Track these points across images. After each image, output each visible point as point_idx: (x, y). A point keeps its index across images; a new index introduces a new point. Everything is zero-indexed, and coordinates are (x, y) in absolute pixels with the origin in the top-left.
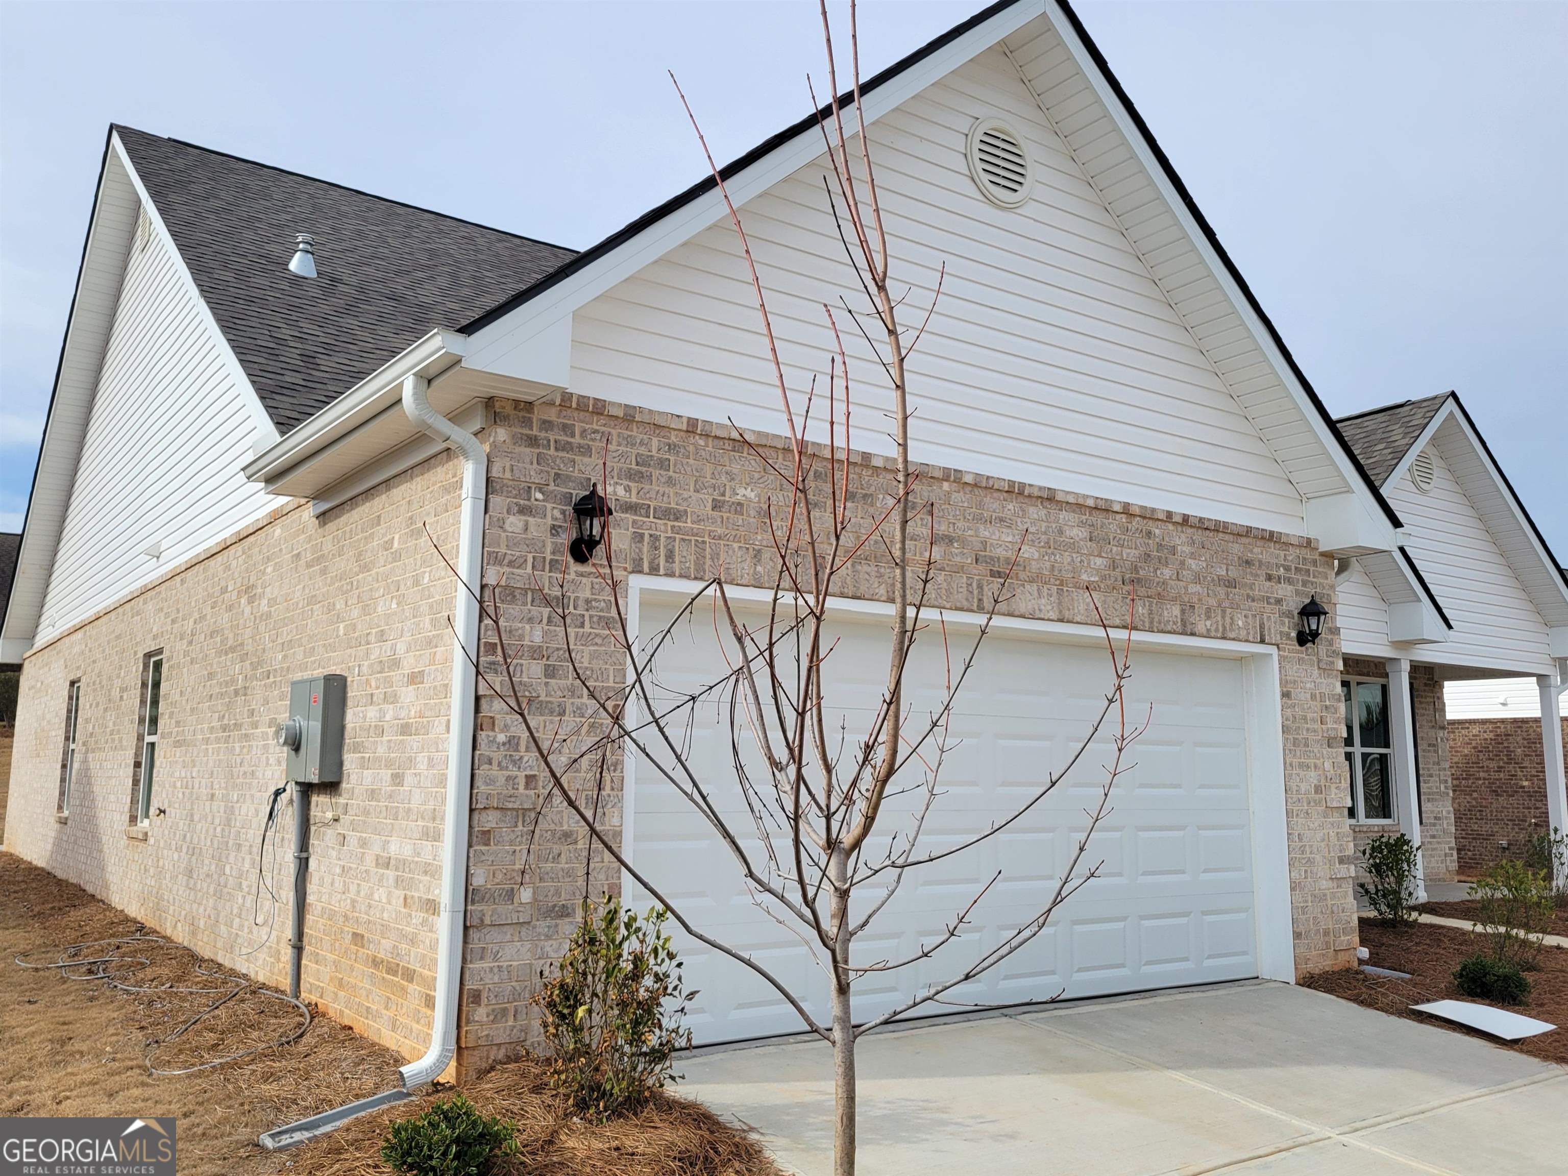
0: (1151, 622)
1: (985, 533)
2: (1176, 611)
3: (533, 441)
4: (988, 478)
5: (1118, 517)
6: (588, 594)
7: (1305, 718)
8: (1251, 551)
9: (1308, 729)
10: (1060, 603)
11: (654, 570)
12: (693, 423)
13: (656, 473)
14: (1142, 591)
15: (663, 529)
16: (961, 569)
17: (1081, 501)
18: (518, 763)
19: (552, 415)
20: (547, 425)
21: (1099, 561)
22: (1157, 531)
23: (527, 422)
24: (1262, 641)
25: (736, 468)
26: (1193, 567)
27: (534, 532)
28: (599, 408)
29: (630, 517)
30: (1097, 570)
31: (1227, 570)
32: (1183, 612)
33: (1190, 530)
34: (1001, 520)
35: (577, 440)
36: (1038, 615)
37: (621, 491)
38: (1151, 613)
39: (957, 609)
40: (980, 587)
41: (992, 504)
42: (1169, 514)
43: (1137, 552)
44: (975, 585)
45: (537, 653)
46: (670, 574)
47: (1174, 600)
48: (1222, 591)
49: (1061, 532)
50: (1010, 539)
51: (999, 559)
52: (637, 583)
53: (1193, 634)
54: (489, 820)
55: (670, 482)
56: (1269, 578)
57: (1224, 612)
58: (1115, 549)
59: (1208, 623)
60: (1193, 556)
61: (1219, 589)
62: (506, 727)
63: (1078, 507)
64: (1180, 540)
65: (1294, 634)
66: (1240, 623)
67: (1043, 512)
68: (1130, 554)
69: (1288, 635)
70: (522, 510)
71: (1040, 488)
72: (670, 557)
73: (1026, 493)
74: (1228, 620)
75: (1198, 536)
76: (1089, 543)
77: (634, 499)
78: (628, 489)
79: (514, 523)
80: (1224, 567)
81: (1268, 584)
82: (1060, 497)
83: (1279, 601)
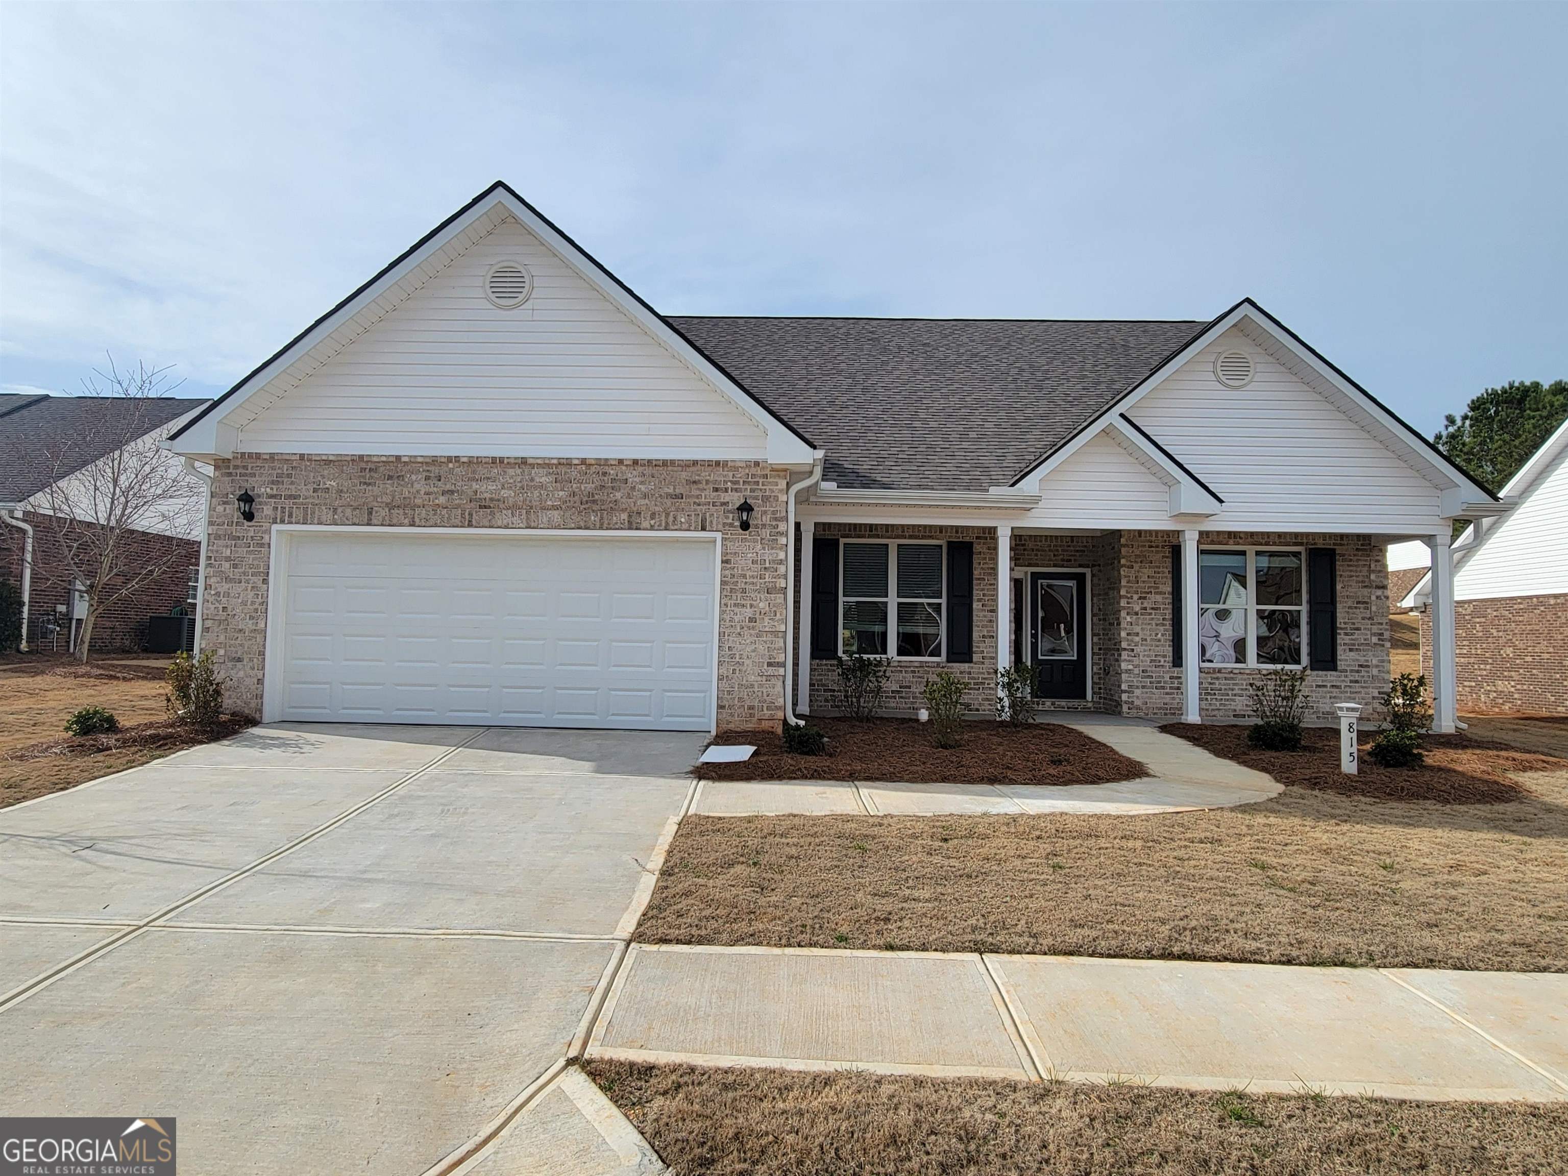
0: (602, 524)
1: (475, 486)
2: (624, 516)
3: (230, 474)
4: (477, 458)
5: (579, 467)
6: (252, 534)
7: (744, 576)
8: (699, 475)
9: (746, 583)
10: (528, 519)
11: (282, 522)
12: (302, 456)
13: (285, 480)
14: (595, 507)
15: (288, 503)
16: (457, 507)
17: (547, 462)
18: (219, 602)
19: (238, 462)
20: (236, 467)
21: (561, 493)
22: (612, 472)
23: (229, 468)
24: (703, 529)
25: (326, 472)
26: (643, 489)
27: (228, 511)
28: (258, 456)
29: (273, 500)
30: (560, 499)
31: (674, 489)
32: (630, 516)
33: (641, 469)
34: (488, 478)
35: (250, 471)
36: (511, 525)
37: (268, 490)
38: (602, 518)
39: (454, 527)
40: (470, 514)
41: (482, 471)
42: (621, 462)
43: (593, 486)
44: (467, 514)
45: (228, 559)
46: (291, 523)
47: (624, 510)
48: (669, 502)
49: (532, 480)
50: (494, 487)
51: (485, 499)
52: (275, 527)
53: (639, 529)
54: (209, 623)
55: (292, 483)
56: (716, 490)
57: (667, 515)
58: (575, 486)
59: (652, 522)
60: (642, 483)
61: (666, 500)
62: (216, 588)
63: (546, 464)
64: (633, 476)
65: (737, 523)
66: (683, 520)
67: (519, 471)
68: (590, 487)
69: (731, 525)
70: (224, 503)
71: (516, 458)
72: (290, 516)
73: (505, 462)
74: (671, 519)
75: (648, 471)
76: (554, 485)
77: (275, 492)
78: (272, 489)
79: (220, 509)
80: (672, 487)
81: (715, 494)
82: (530, 461)
83: (723, 504)
